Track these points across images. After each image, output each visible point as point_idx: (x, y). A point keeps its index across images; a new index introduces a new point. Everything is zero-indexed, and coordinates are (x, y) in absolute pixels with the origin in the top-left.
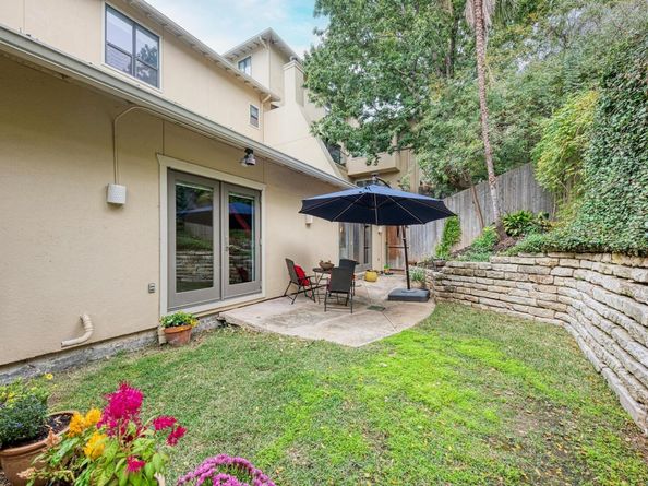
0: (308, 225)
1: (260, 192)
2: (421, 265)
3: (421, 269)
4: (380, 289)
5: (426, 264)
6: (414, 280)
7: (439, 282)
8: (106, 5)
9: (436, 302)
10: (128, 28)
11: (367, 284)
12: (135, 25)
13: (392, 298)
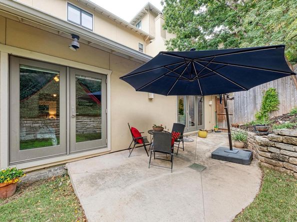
0: (151, 99)
1: (106, 75)
2: (243, 127)
3: (244, 131)
4: (207, 144)
5: (247, 127)
6: (237, 139)
7: (265, 149)
8: (68, 3)
9: (261, 167)
10: (78, 12)
11: (199, 139)
12: (81, 11)
13: (214, 156)
